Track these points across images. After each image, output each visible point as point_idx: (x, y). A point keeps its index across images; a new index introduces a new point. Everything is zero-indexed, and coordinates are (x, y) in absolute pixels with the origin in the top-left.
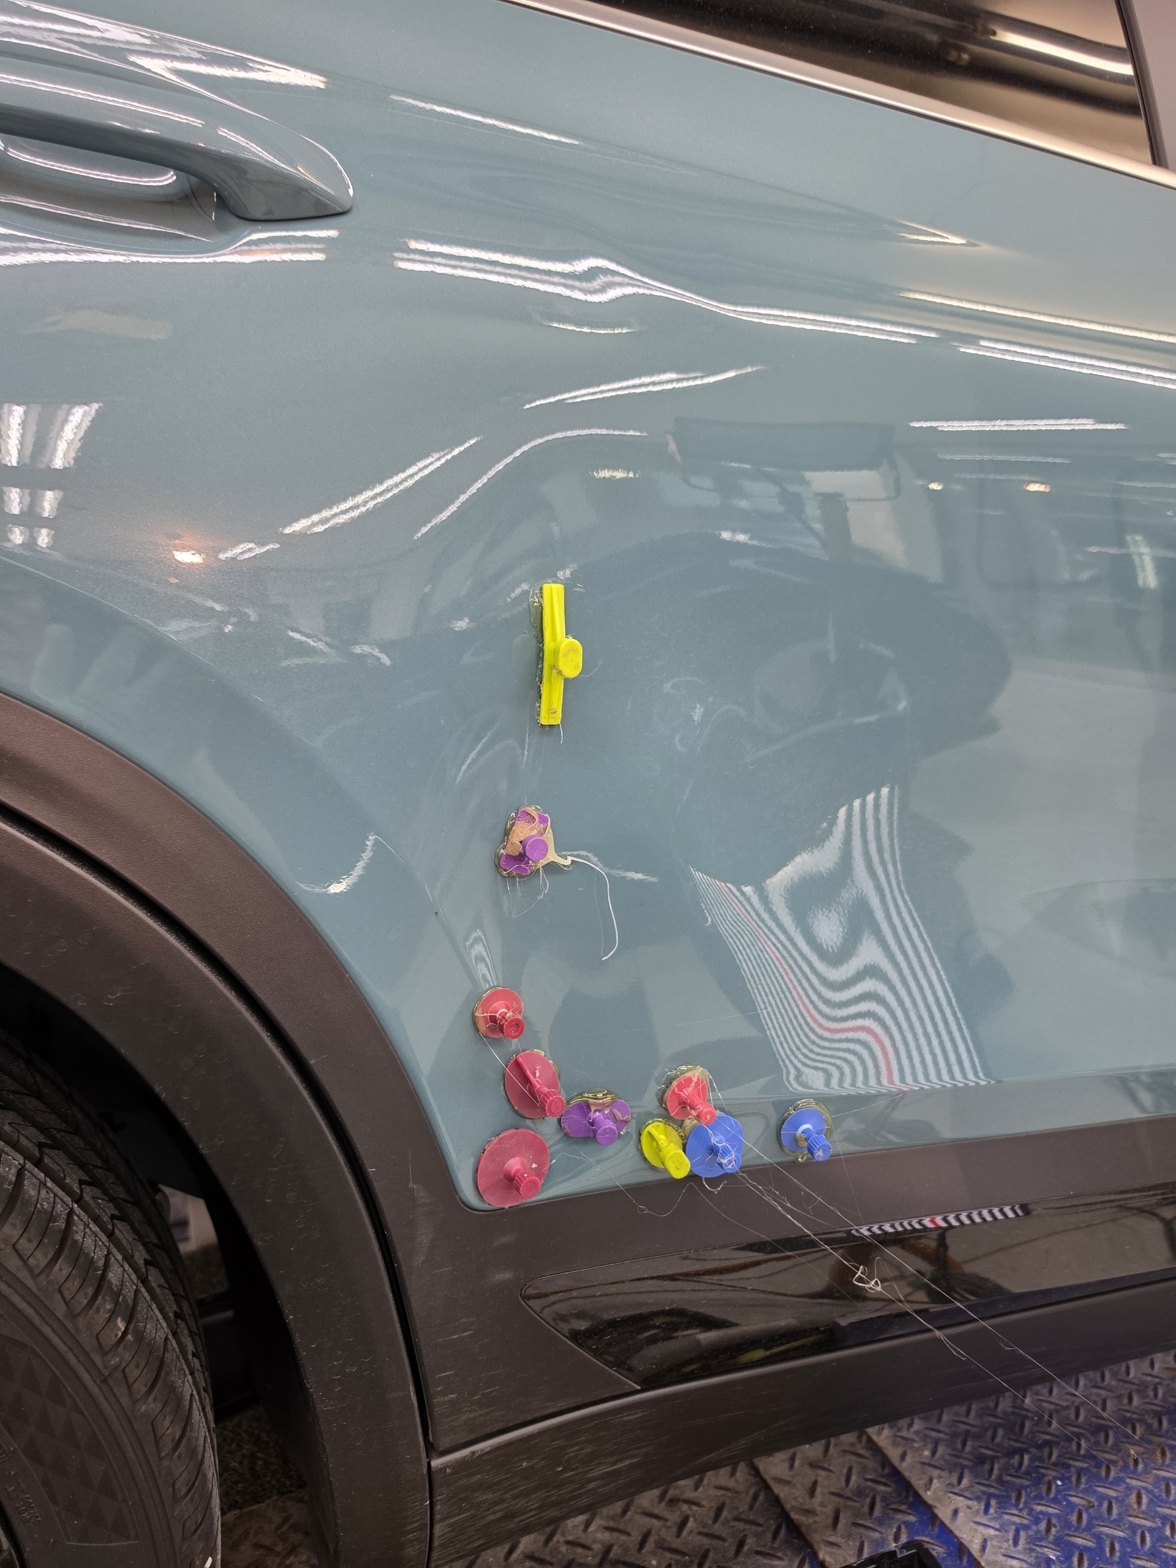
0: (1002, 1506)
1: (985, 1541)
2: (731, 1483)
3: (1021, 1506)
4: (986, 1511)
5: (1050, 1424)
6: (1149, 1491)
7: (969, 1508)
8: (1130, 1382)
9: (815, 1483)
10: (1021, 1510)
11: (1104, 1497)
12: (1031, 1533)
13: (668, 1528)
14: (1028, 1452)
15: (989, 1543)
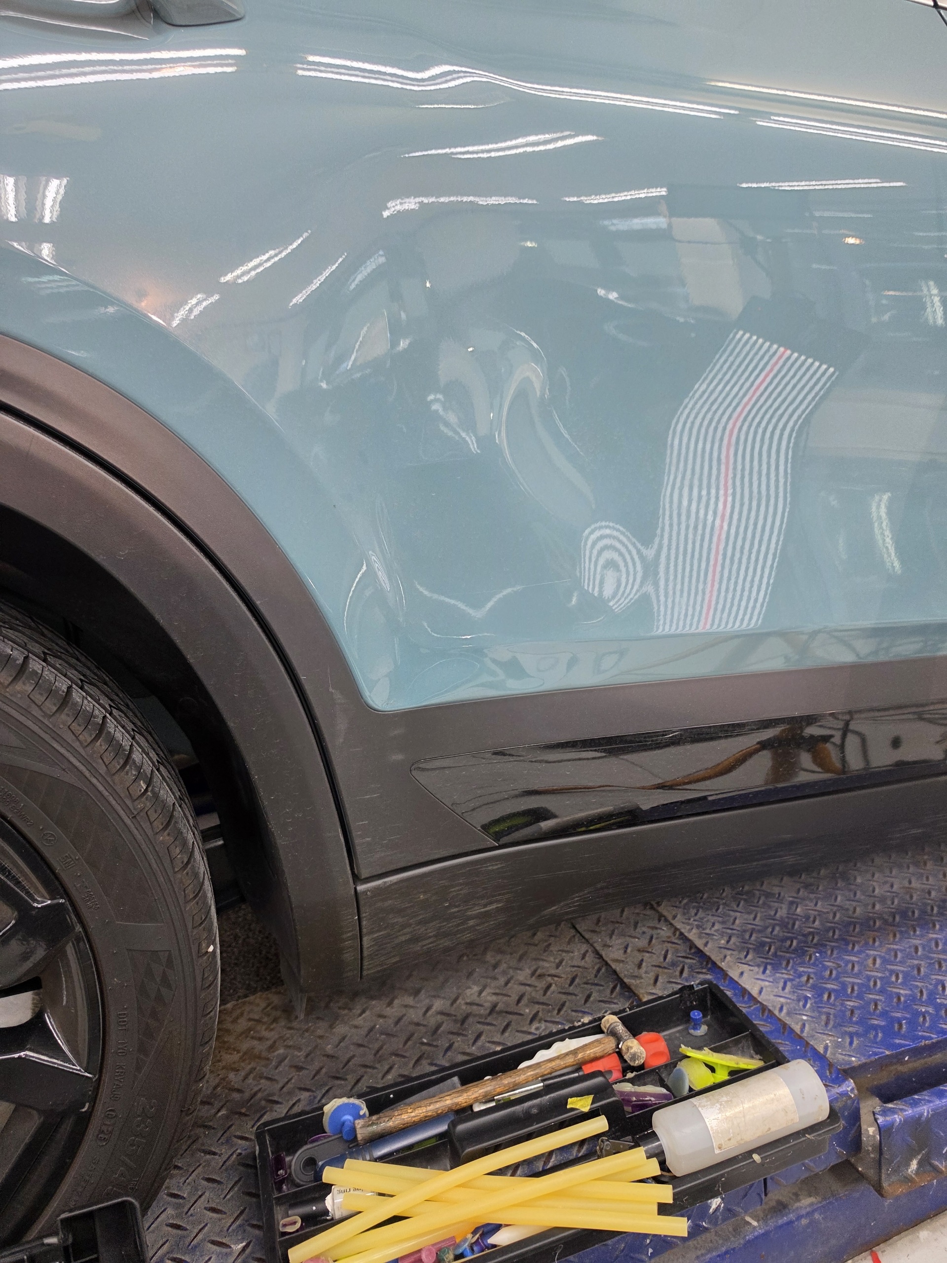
0: (776, 967)
1: (762, 988)
2: (582, 964)
3: (789, 968)
4: (764, 972)
5: (814, 922)
6: (880, 957)
7: (752, 970)
8: (875, 897)
9: (642, 960)
10: (788, 971)
11: (847, 962)
12: (794, 982)
13: (537, 991)
14: (796, 938)
15: (764, 990)
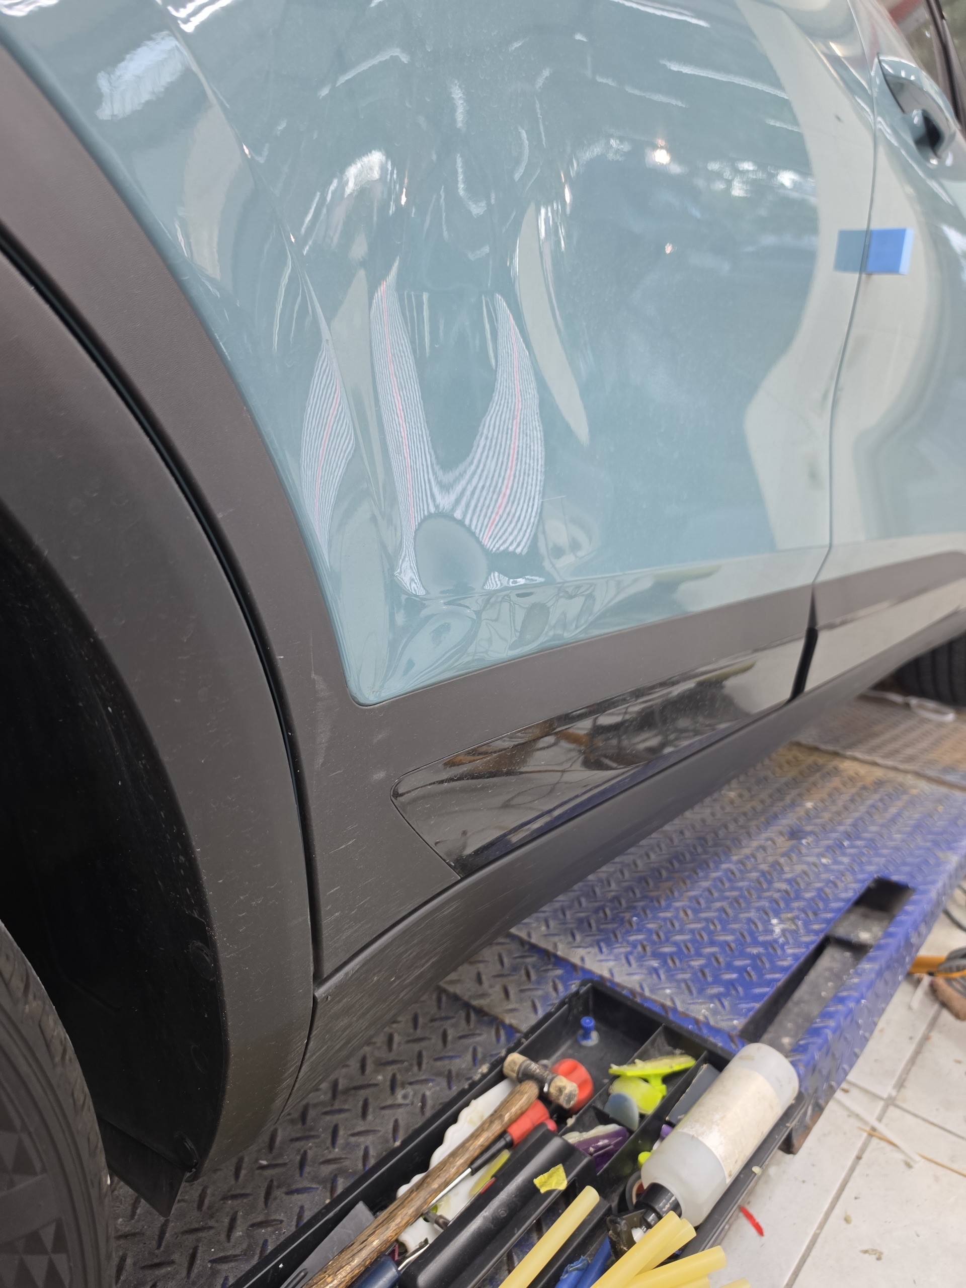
0: (608, 943)
1: (611, 969)
3: (620, 940)
4: (601, 951)
7: (589, 952)
9: (479, 974)
11: (665, 919)
14: (605, 906)
15: (615, 970)
